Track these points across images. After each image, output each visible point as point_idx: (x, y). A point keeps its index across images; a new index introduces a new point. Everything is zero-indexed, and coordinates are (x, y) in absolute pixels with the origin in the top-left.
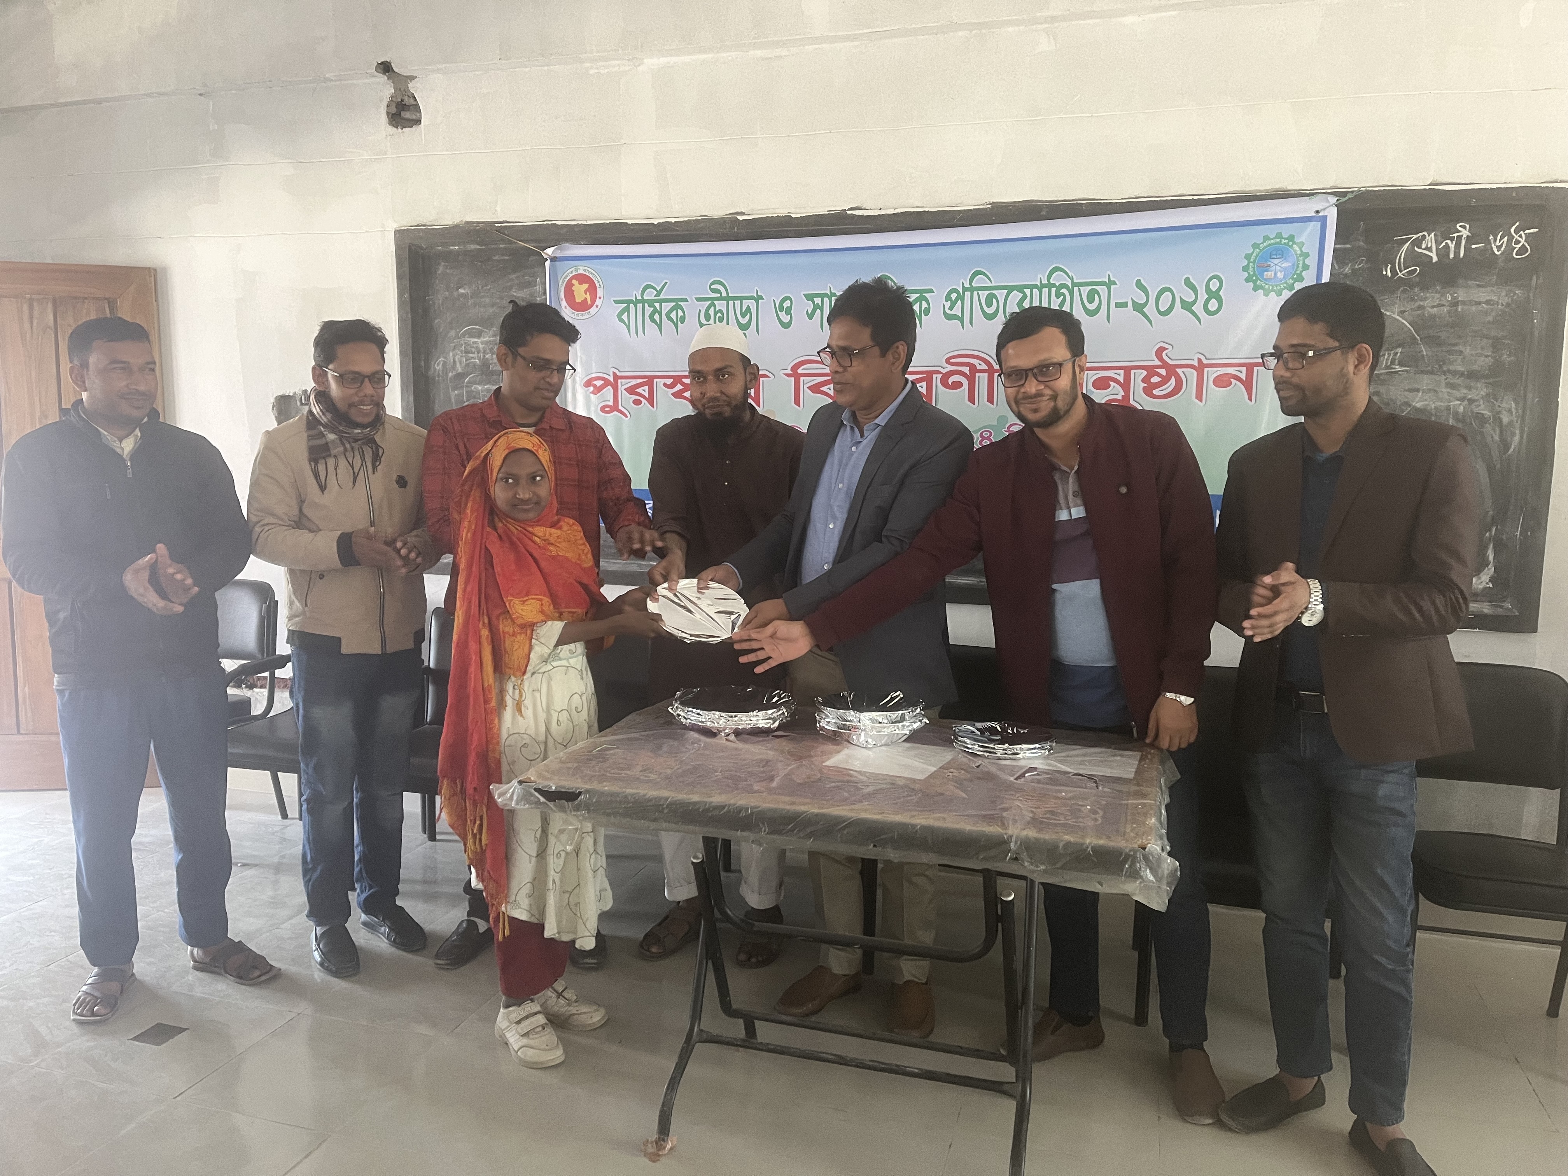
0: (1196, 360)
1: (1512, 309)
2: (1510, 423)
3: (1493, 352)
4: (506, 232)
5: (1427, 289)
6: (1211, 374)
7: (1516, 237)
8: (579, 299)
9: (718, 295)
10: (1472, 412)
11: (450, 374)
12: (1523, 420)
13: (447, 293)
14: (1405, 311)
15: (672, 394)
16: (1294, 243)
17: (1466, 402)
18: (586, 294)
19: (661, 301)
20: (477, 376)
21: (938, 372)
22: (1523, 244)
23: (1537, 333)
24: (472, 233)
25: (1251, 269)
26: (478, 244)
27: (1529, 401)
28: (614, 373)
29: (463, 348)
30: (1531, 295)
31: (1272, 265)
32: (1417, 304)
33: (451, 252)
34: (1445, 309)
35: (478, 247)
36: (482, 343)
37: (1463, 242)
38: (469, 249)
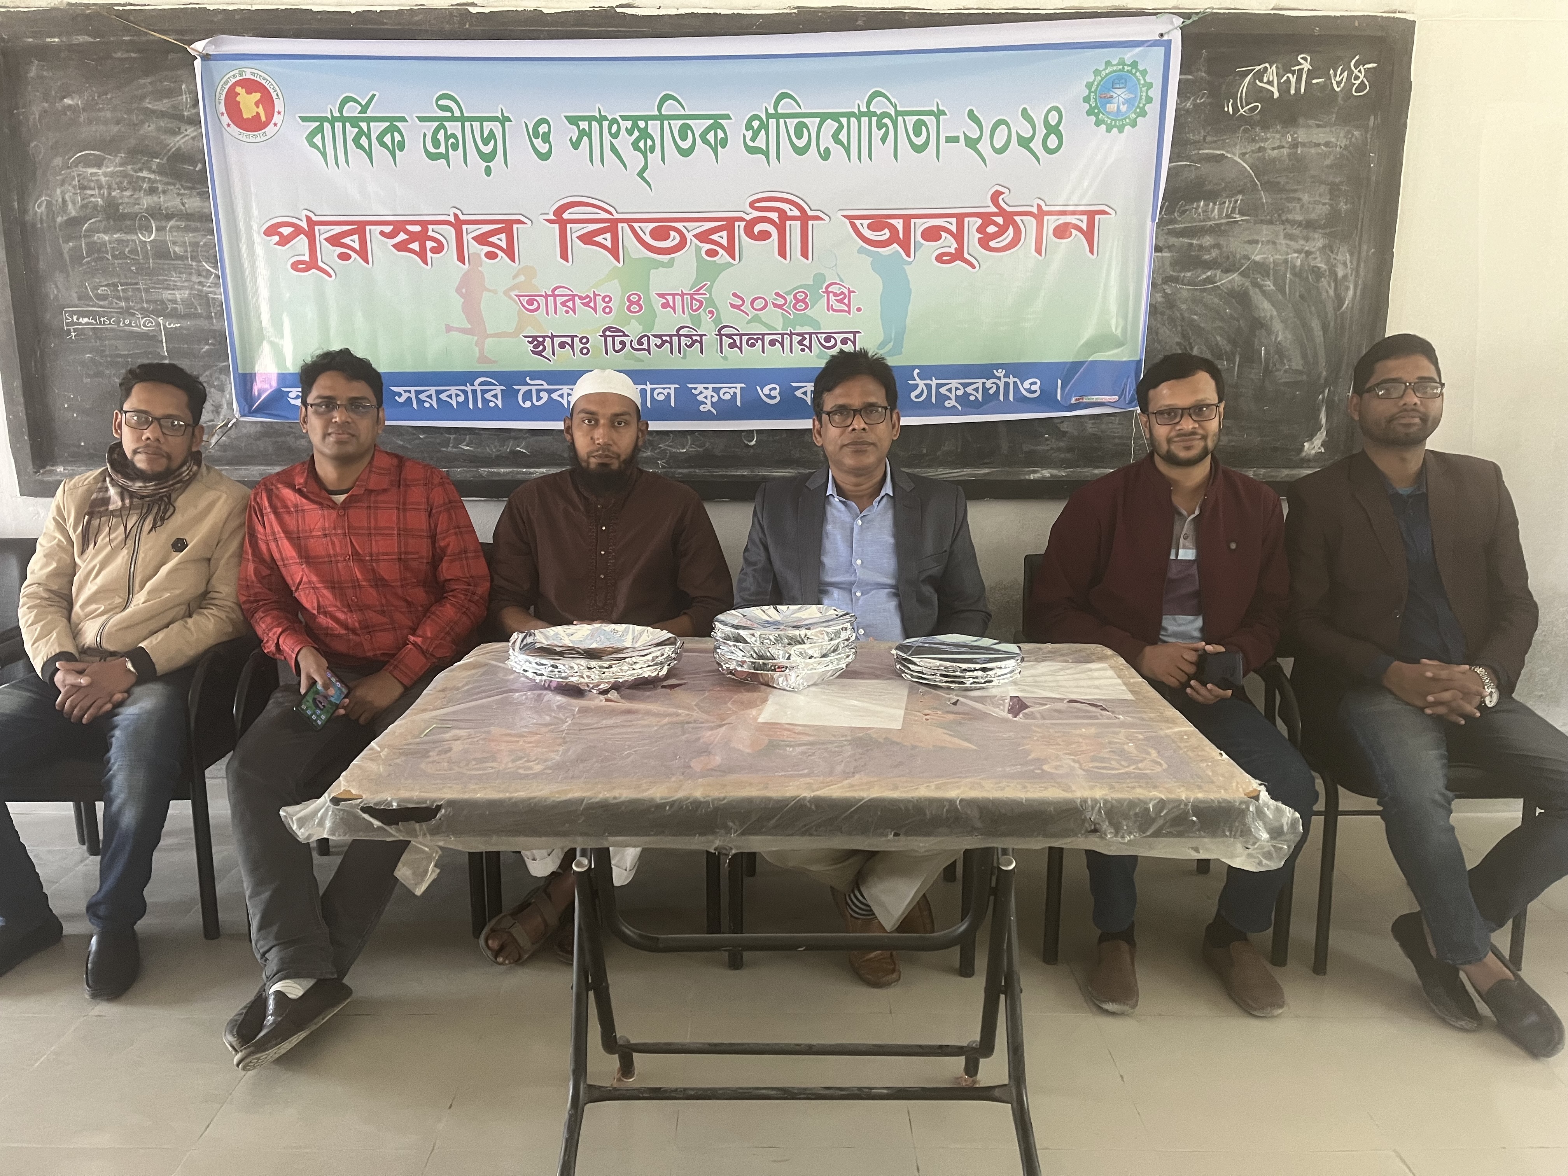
0: (1035, 206)
1: (1350, 152)
2: (1345, 277)
3: (1330, 199)
4: (132, 18)
5: (1268, 128)
6: (1051, 223)
7: (1356, 72)
8: (247, 115)
9: (449, 114)
10: (1309, 265)
11: (59, 220)
12: (1357, 271)
13: (46, 105)
14: (1246, 153)
15: (394, 246)
16: (1137, 70)
17: (1303, 255)
18: (258, 107)
19: (369, 120)
20: (100, 221)
21: (742, 219)
22: (1362, 81)
23: (1373, 178)
24: (79, 19)
25: (1092, 100)
26: (89, 35)
27: (1364, 254)
28: (307, 216)
29: (76, 182)
30: (1369, 136)
31: (1115, 95)
32: (1257, 146)
33: (49, 46)
34: (1285, 151)
35: (90, 39)
36: (105, 174)
37: (1304, 76)
38: (75, 42)
